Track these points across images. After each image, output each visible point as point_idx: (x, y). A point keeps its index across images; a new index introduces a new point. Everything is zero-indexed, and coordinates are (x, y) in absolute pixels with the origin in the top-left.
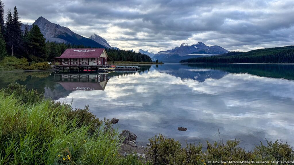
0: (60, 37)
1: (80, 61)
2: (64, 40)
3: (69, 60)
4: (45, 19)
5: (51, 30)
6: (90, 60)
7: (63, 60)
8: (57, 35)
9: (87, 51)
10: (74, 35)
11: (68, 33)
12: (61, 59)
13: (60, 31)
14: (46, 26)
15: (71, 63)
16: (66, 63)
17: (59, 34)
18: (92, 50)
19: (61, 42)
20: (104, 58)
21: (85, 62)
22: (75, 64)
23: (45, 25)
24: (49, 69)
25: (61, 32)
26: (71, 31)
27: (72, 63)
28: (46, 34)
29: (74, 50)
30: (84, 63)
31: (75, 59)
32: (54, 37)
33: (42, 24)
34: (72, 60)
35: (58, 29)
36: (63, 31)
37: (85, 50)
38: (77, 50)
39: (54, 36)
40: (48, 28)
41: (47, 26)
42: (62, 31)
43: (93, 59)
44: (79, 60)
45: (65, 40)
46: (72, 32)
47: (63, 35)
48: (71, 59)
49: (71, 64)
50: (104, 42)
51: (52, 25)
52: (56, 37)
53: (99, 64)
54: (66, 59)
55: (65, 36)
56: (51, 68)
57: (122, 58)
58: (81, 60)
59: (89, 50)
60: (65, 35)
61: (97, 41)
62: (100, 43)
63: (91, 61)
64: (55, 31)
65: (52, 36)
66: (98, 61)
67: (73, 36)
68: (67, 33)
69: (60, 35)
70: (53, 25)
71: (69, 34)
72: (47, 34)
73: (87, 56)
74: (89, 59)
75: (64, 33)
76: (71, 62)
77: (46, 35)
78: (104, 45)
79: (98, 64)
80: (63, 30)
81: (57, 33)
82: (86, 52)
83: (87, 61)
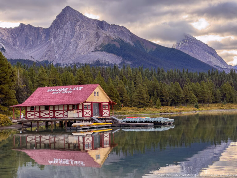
0: (108, 48)
1: (54, 111)
2: (116, 56)
3: (38, 110)
4: (75, 10)
5: (88, 34)
6: (70, 108)
7: (28, 110)
8: (100, 46)
9: (68, 90)
10: (137, 41)
11: (125, 39)
12: (26, 107)
13: (108, 35)
14: (77, 28)
15: (54, 114)
16: (32, 115)
17: (106, 43)
18: (77, 89)
19: (110, 61)
20: (100, 104)
21: (62, 112)
22: (47, 116)
23: (75, 24)
24: (7, 126)
25: (108, 37)
26: (131, 33)
27: (42, 114)
28: (78, 45)
29: (49, 91)
30: (61, 114)
31: (47, 107)
32: (96, 50)
33: (69, 22)
34: (42, 109)
35: (103, 31)
36: (115, 35)
37: (64, 90)
38: (53, 90)
39: (96, 48)
40: (82, 30)
41: (80, 27)
42: (112, 34)
43: (75, 106)
44: (53, 109)
45: (118, 55)
46: (133, 36)
47: (114, 45)
48: (40, 107)
49: (40, 117)
50: (211, 53)
51: (91, 23)
52: (98, 51)
53: (87, 115)
54: (33, 108)
55: (119, 47)
56: (11, 125)
57: (227, 95)
58: (56, 109)
59: (72, 89)
60: (117, 45)
61: (191, 54)
62: (198, 57)
63: (72, 110)
64: (97, 35)
65: (92, 48)
66: (83, 110)
67: (135, 44)
68: (122, 38)
69: (107, 46)
70: (93, 23)
71: (128, 41)
72: (80, 45)
73: (66, 101)
74: (68, 106)
75: (115, 40)
76: (40, 112)
77: (79, 47)
78: (210, 62)
79: (83, 116)
80: (114, 32)
81: (101, 41)
82: (65, 94)
83: (65, 109)
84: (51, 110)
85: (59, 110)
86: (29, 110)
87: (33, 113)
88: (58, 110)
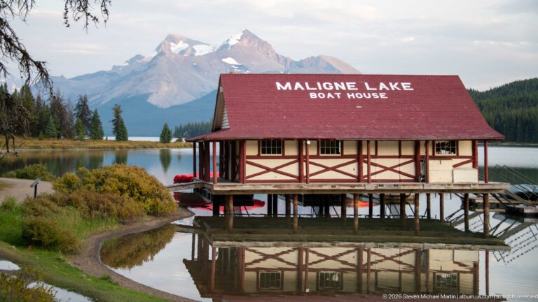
1: (359, 158)
3: (291, 152)
7: (251, 151)
9: (361, 89)
16: (268, 170)
18: (394, 86)
21: (390, 163)
22: (331, 175)
27: (309, 169)
29: (281, 87)
30: (386, 169)
31: (330, 146)
34: (311, 150)
37: (344, 87)
38: (298, 85)
44: (354, 152)
48: (301, 142)
49: (300, 178)
54: (269, 146)
58: (368, 151)
66: (475, 160)
74: (417, 143)
76: (300, 160)
83: (403, 154)
84: (345, 153)
85: (379, 154)
86: (255, 153)
87: (272, 163)
88: (376, 156)
